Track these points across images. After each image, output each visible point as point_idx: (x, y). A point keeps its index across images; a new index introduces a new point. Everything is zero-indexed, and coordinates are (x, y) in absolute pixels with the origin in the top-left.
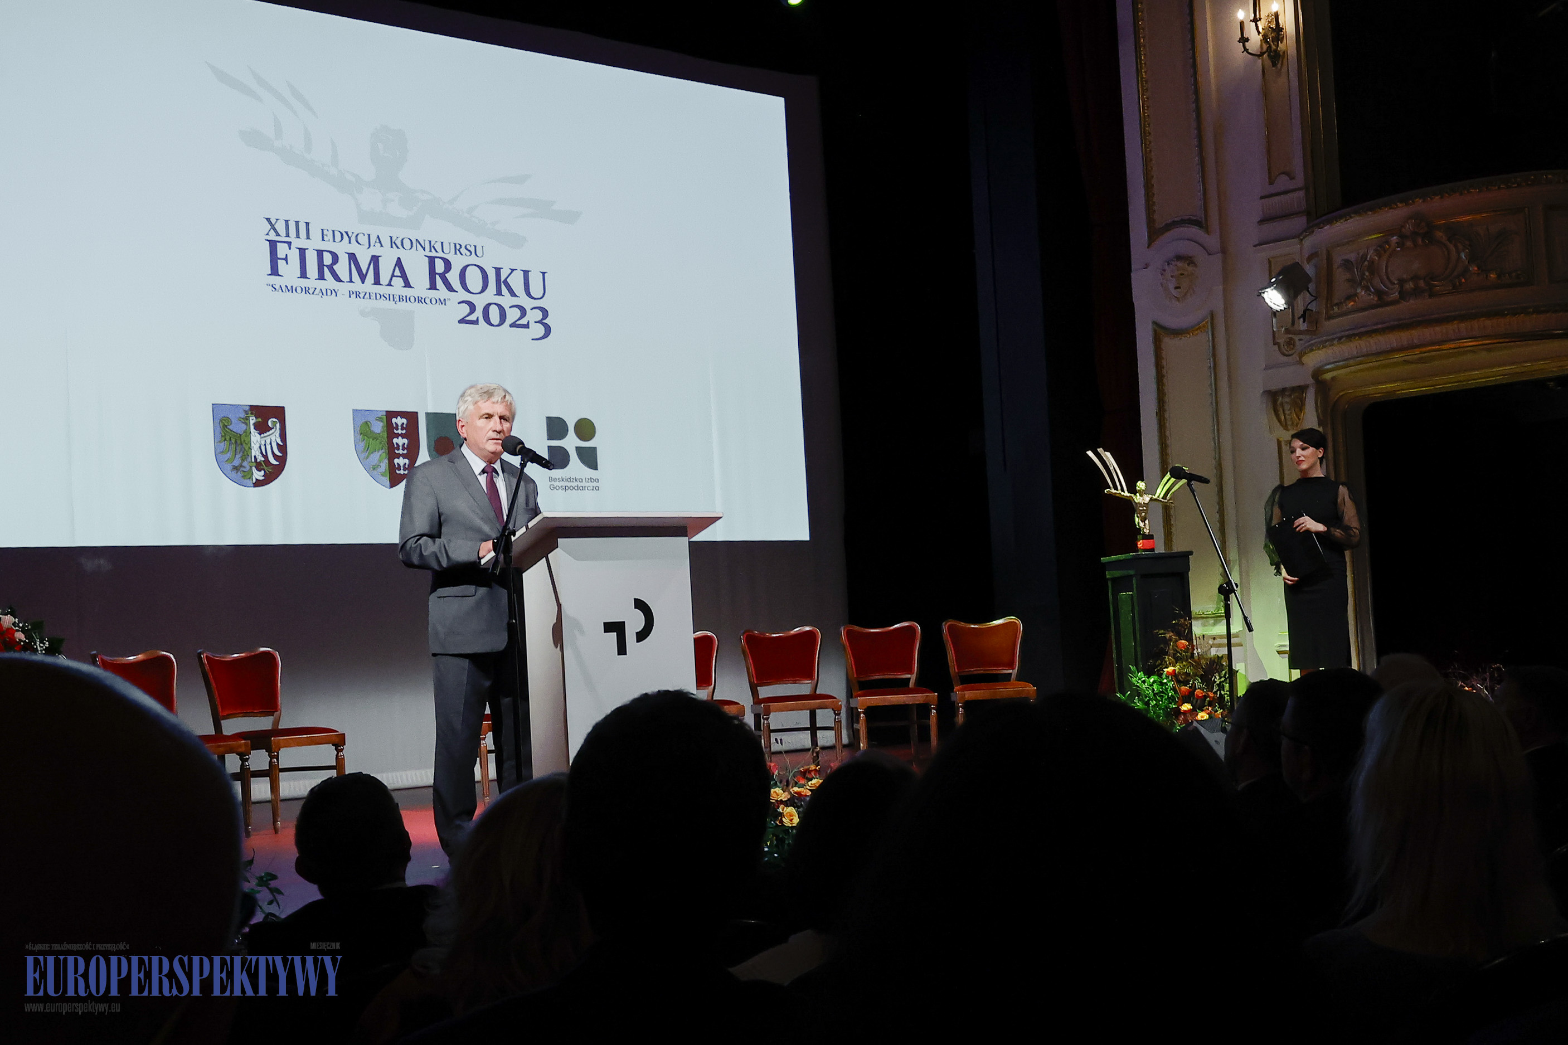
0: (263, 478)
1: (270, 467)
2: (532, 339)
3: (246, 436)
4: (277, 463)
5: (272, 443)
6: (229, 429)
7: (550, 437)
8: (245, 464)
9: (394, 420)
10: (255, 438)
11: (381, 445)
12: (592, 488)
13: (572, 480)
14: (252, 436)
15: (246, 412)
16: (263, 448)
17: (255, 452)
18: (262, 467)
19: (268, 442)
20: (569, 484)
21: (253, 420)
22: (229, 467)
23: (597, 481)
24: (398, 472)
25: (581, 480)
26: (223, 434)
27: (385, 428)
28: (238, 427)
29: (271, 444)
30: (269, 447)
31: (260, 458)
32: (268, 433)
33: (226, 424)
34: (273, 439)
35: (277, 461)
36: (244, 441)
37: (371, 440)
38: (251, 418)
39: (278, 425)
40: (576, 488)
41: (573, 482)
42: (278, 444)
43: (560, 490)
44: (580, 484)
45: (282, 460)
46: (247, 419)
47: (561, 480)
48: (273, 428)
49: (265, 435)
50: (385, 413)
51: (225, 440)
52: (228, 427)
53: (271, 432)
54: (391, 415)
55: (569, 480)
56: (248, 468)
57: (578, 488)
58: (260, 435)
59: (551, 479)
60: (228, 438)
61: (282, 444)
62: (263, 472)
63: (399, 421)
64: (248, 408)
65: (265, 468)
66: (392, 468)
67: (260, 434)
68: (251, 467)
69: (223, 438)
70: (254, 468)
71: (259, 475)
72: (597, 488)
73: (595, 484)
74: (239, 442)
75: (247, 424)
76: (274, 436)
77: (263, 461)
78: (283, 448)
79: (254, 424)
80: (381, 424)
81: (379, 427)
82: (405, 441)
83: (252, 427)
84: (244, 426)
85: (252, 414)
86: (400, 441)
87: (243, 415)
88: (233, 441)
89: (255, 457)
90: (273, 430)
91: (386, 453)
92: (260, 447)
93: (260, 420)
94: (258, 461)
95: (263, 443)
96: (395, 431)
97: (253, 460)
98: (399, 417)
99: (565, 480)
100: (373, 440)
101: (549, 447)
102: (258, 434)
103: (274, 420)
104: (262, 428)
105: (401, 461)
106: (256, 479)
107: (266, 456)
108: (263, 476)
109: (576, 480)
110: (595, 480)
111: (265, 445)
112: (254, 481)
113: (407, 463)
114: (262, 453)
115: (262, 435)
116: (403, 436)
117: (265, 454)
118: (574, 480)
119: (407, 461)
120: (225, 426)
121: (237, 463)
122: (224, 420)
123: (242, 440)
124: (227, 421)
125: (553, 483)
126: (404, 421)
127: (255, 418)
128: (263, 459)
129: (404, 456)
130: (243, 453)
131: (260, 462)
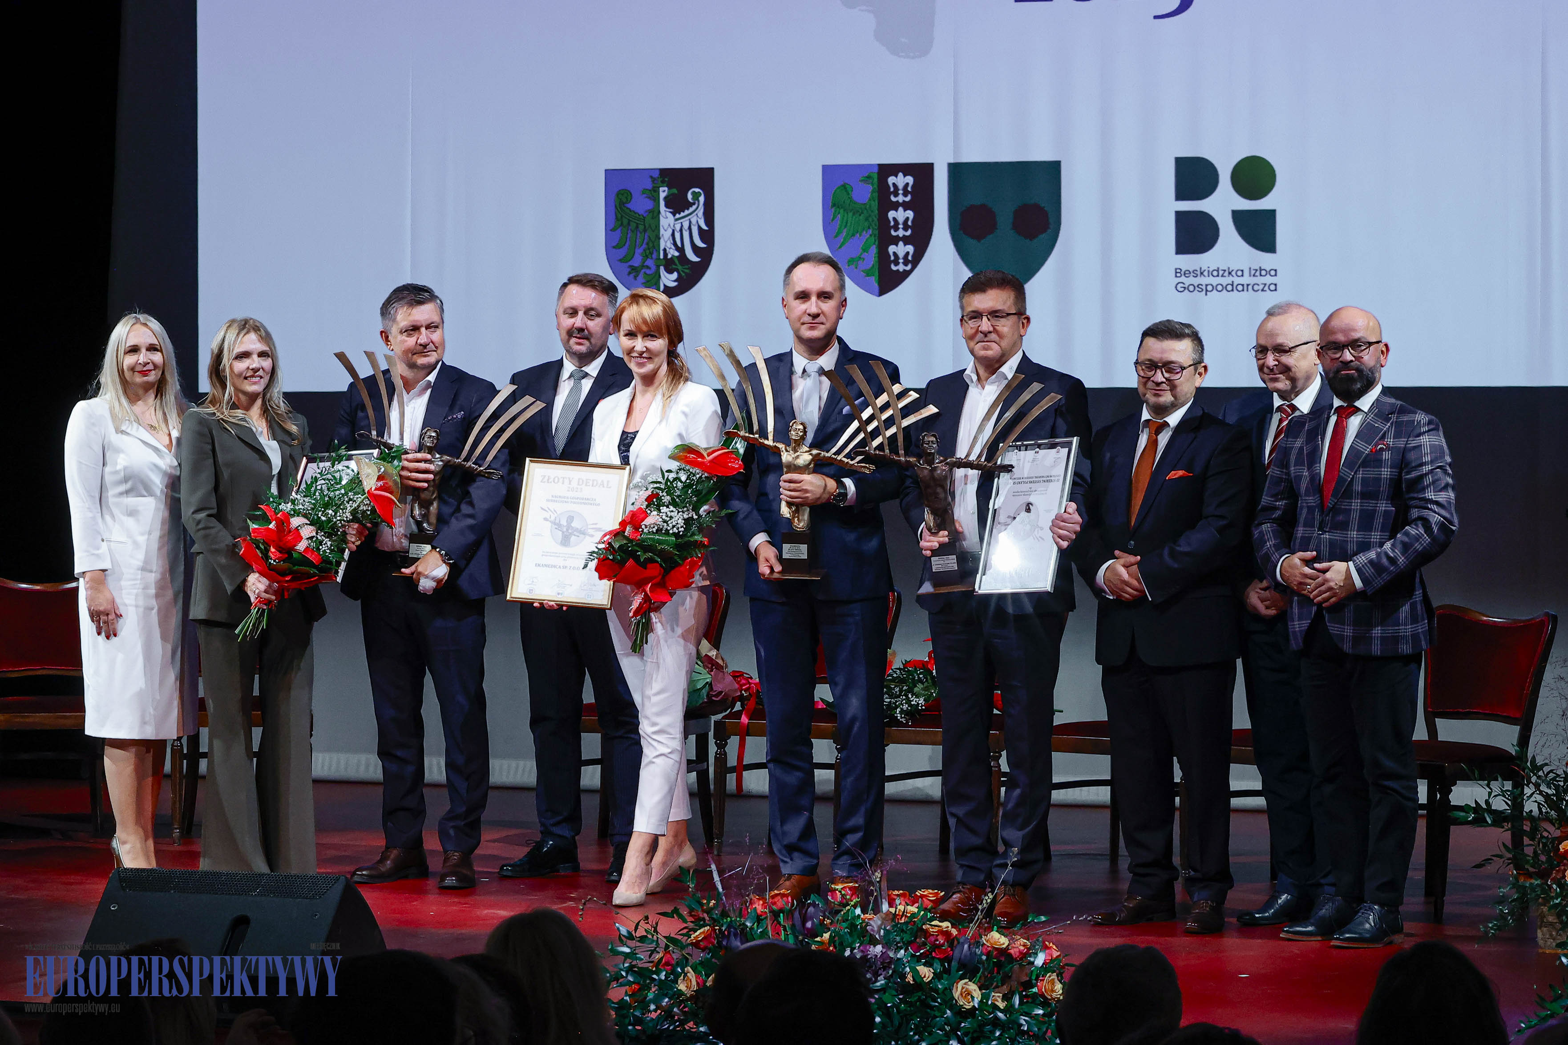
0: (675, 284)
1: (687, 267)
2: (1156, 17)
3: (652, 218)
4: (698, 260)
5: (692, 227)
6: (627, 208)
7: (1180, 196)
8: (649, 262)
9: (891, 180)
10: (667, 220)
11: (866, 224)
12: (1261, 287)
13: (1221, 273)
14: (661, 218)
15: (654, 180)
16: (677, 236)
17: (665, 243)
18: (674, 266)
19: (686, 225)
20: (1214, 281)
21: (663, 192)
22: (625, 268)
23: (1273, 273)
24: (894, 268)
25: (1240, 273)
26: (619, 216)
27: (876, 195)
28: (640, 205)
29: (690, 228)
30: (686, 235)
31: (673, 253)
32: (687, 212)
33: (624, 200)
34: (694, 221)
35: (698, 256)
36: (650, 226)
37: (850, 214)
38: (661, 189)
39: (702, 199)
40: (1229, 288)
41: (1222, 276)
42: (699, 228)
43: (1196, 291)
44: (1237, 280)
45: (706, 254)
46: (655, 191)
47: (1199, 273)
48: (694, 204)
49: (682, 214)
50: (876, 169)
51: (622, 224)
52: (629, 206)
53: (691, 209)
54: (887, 170)
55: (1217, 272)
56: (653, 268)
57: (1233, 287)
58: (674, 216)
59: (1178, 272)
60: (625, 222)
61: (705, 227)
62: (675, 276)
63: (901, 180)
64: (656, 175)
65: (680, 267)
66: (884, 259)
67: (674, 214)
68: (658, 267)
69: (620, 222)
70: (662, 268)
71: (669, 279)
72: (1273, 287)
73: (1268, 280)
74: (641, 227)
75: (656, 200)
76: (698, 218)
77: (677, 257)
78: (708, 235)
79: (665, 198)
80: (870, 188)
81: (866, 194)
82: (910, 214)
83: (662, 203)
84: (649, 204)
85: (663, 182)
86: (901, 215)
87: (649, 185)
88: (633, 225)
89: (665, 250)
90: (694, 207)
91: (875, 236)
92: (673, 235)
93: (676, 192)
94: (669, 256)
95: (678, 227)
96: (893, 199)
97: (662, 257)
98: (901, 175)
99: (1206, 273)
100: (854, 214)
101: (1179, 214)
102: (670, 214)
103: (697, 190)
104: (677, 205)
105: (901, 250)
106: (665, 285)
107: (681, 250)
108: (675, 281)
109: (1230, 273)
110: (1268, 273)
111: (681, 231)
112: (662, 288)
113: (911, 253)
114: (675, 244)
115: (678, 216)
116: (906, 206)
117: (679, 245)
118: (1226, 274)
119: (910, 248)
120: (622, 204)
121: (637, 262)
122: (622, 194)
123: (647, 226)
124: (626, 195)
125: (1183, 279)
126: (910, 180)
127: (666, 189)
128: (677, 254)
129: (906, 240)
130: (647, 244)
131: (671, 258)
